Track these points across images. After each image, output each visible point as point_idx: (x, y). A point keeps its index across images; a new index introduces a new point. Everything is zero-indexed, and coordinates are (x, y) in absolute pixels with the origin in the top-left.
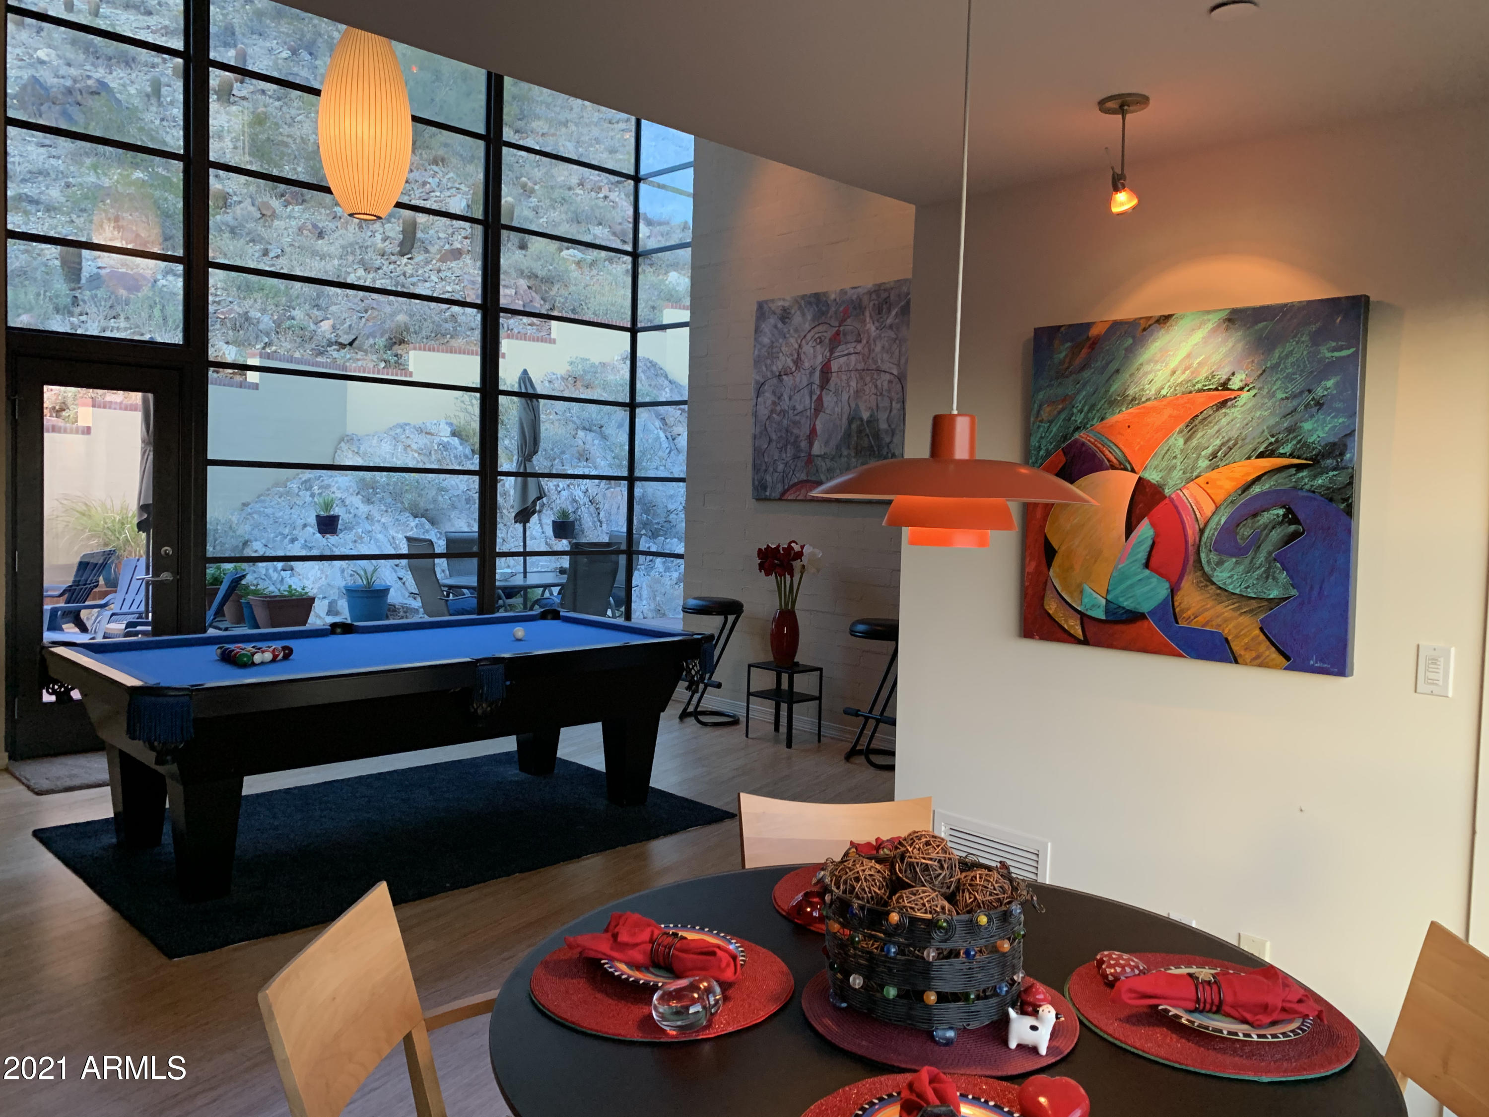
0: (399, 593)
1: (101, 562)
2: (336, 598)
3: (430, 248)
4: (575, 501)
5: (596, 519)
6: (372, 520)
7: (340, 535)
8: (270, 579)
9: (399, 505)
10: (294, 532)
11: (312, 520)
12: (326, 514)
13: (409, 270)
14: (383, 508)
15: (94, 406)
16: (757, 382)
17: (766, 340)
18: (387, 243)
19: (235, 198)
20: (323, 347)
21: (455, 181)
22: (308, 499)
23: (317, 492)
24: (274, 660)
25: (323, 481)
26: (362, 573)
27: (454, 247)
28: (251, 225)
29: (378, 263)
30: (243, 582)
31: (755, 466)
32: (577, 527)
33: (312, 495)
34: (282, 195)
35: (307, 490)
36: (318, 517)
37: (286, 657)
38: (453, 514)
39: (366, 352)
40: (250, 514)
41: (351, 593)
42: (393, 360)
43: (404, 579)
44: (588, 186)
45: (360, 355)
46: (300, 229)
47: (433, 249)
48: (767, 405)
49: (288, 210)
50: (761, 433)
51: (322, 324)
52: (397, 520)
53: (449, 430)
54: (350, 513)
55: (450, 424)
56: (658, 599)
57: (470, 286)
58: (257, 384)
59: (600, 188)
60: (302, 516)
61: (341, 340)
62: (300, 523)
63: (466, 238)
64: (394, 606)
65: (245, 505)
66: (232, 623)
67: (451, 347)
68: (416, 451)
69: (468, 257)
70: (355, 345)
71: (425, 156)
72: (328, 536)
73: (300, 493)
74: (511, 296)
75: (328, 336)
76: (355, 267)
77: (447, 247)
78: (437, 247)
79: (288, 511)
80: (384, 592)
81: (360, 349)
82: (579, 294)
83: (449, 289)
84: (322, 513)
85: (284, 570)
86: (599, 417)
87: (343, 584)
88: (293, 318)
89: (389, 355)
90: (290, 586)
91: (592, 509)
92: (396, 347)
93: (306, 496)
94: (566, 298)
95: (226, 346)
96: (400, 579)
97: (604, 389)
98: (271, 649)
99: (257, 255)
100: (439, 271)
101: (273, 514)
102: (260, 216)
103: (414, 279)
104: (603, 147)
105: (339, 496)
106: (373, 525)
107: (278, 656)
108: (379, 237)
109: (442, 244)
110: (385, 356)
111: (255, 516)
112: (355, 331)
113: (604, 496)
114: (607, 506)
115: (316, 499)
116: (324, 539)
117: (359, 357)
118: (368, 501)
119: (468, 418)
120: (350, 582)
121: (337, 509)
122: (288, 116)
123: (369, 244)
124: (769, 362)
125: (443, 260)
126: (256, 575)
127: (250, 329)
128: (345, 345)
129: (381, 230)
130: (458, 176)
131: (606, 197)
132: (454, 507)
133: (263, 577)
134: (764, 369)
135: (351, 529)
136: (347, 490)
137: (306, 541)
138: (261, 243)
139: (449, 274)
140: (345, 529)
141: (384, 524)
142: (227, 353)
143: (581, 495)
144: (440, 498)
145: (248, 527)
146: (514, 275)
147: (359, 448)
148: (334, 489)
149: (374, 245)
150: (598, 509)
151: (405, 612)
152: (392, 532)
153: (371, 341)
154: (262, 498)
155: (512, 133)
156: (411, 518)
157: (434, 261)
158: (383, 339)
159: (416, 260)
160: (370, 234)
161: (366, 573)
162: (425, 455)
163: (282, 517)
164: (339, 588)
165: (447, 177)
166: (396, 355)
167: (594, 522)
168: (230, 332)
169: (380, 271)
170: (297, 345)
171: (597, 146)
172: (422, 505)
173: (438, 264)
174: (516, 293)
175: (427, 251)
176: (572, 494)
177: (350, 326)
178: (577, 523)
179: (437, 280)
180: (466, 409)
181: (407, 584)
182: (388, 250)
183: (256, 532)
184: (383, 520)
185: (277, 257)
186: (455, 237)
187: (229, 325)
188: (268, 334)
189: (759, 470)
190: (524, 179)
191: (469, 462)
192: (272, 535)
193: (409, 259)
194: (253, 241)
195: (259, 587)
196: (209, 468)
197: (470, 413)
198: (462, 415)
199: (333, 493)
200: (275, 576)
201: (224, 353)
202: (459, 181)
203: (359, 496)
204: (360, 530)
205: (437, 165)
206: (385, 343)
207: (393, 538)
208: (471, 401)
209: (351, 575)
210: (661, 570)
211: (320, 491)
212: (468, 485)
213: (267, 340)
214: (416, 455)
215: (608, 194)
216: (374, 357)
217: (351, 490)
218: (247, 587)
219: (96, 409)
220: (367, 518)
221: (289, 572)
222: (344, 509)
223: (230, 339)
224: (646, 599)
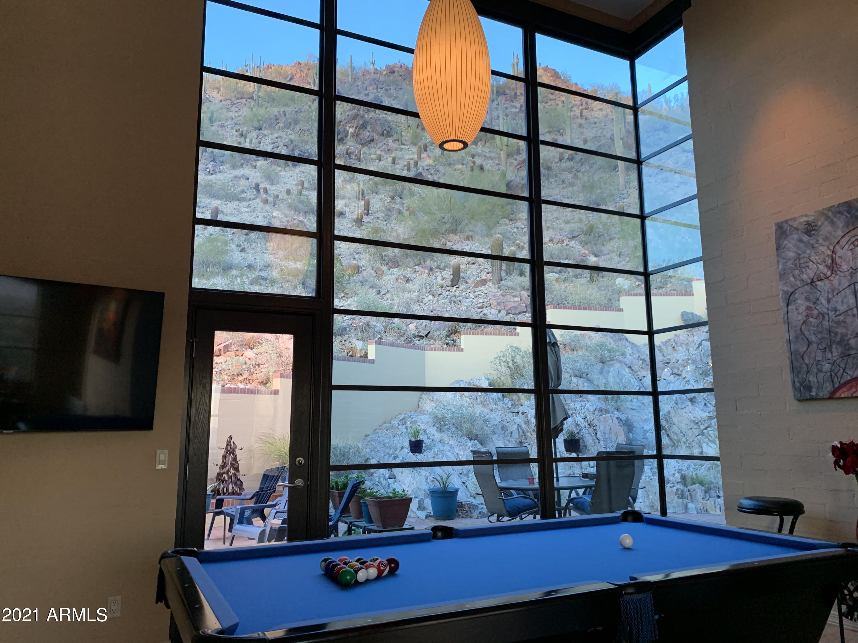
0: (464, 494)
1: (276, 474)
2: (423, 498)
3: (468, 281)
4: (577, 425)
5: (594, 438)
6: (444, 443)
7: (425, 453)
8: (381, 484)
9: (460, 432)
10: (396, 452)
11: (407, 444)
12: (415, 440)
13: (457, 293)
14: (450, 434)
15: (281, 377)
16: (785, 292)
17: (791, 254)
18: (444, 281)
19: (363, 268)
20: (410, 339)
21: (479, 247)
22: (404, 430)
23: (409, 426)
24: (379, 577)
25: (412, 418)
26: (439, 479)
27: (482, 278)
28: (371, 279)
29: (440, 291)
30: (363, 487)
31: (793, 369)
32: (581, 444)
33: (407, 428)
34: (387, 264)
35: (403, 425)
36: (410, 441)
37: (393, 572)
38: (494, 437)
39: (435, 340)
40: (369, 442)
41: (434, 494)
42: (451, 343)
43: (467, 484)
44: (555, 241)
45: (432, 341)
46: (397, 279)
47: (470, 281)
48: (801, 311)
49: (390, 271)
50: (797, 337)
51: (410, 326)
52: (459, 442)
53: (487, 382)
54: (430, 439)
55: (488, 379)
56: (651, 497)
57: (493, 298)
58: (374, 360)
59: (563, 241)
60: (400, 442)
61: (421, 334)
62: (399, 446)
63: (488, 273)
64: (461, 503)
65: (366, 436)
66: (355, 518)
67: (486, 332)
68: (468, 397)
69: (491, 283)
70: (428, 336)
71: (462, 236)
72: (417, 454)
73: (399, 427)
74: (518, 301)
75: (413, 332)
76: (427, 295)
77: (478, 279)
78: (472, 279)
79: (392, 439)
80: (454, 493)
81: (432, 338)
82: (561, 295)
83: (481, 301)
84: (413, 439)
85: (390, 478)
86: (586, 367)
87: (427, 487)
88: (394, 323)
89: (449, 341)
90: (394, 490)
91: (591, 430)
92: (452, 336)
93: (403, 428)
94: (553, 299)
95: (357, 341)
96: (464, 483)
97: (587, 349)
98: (376, 564)
99: (374, 294)
100: (474, 292)
101: (383, 441)
102: (375, 275)
103: (461, 298)
104: (561, 221)
105: (423, 428)
106: (444, 446)
107: (383, 571)
108: (439, 279)
109: (475, 278)
110: (446, 341)
111: (373, 443)
112: (428, 328)
113: (599, 420)
114: (602, 428)
115: (409, 430)
116: (414, 456)
117: (431, 343)
118: (441, 430)
119: (499, 375)
120: (432, 487)
121: (421, 436)
122: (390, 228)
123: (434, 282)
124: (797, 272)
125: (476, 286)
126: (372, 482)
127: (370, 331)
128: (423, 337)
129: (440, 275)
130: (481, 244)
131: (567, 245)
132: (494, 432)
133: (377, 483)
134: (792, 279)
135: (431, 449)
136: (427, 424)
137: (403, 458)
138: (376, 288)
139: (480, 293)
140: (427, 449)
141: (451, 445)
142: (357, 345)
143: (582, 420)
144: (485, 427)
145: (368, 450)
146: (519, 289)
147: (433, 397)
148: (419, 423)
149: (437, 283)
150: (595, 430)
151: (469, 508)
152: (457, 451)
153: (438, 333)
154: (377, 431)
155: (508, 221)
156: (468, 441)
157: (471, 288)
158: (445, 331)
159: (461, 288)
160: (434, 278)
161: (442, 479)
162: (473, 399)
163: (388, 443)
164: (425, 491)
165: (475, 245)
166: (453, 340)
167: (593, 440)
168: (359, 334)
169: (441, 296)
170: (396, 338)
171: (558, 221)
172: (474, 431)
173: (473, 289)
174: (521, 300)
175: (466, 282)
176: (575, 420)
177: (426, 325)
178: (581, 441)
179: (473, 297)
180: (497, 368)
181: (468, 487)
182: (445, 285)
183: (373, 453)
184: (450, 443)
185: (385, 294)
186: (482, 273)
187: (359, 329)
188: (380, 333)
189: (799, 372)
190: (518, 242)
191: (501, 403)
192: (383, 454)
193: (457, 288)
194: (372, 287)
195: (373, 491)
196: (334, 392)
197: (500, 372)
198: (494, 373)
199: (419, 426)
200: (384, 482)
201: (356, 346)
202: (481, 247)
203: (435, 427)
204: (436, 450)
205: (469, 240)
206: (446, 334)
207: (457, 454)
208: (500, 363)
209: (432, 481)
210: (650, 475)
211: (411, 425)
212: (502, 418)
213: (379, 336)
214: (468, 400)
215: (568, 243)
216: (440, 342)
217: (430, 424)
218: (365, 490)
219: (282, 379)
220: (440, 441)
221: (393, 479)
222: (426, 436)
223: (359, 338)
224: (642, 497)
